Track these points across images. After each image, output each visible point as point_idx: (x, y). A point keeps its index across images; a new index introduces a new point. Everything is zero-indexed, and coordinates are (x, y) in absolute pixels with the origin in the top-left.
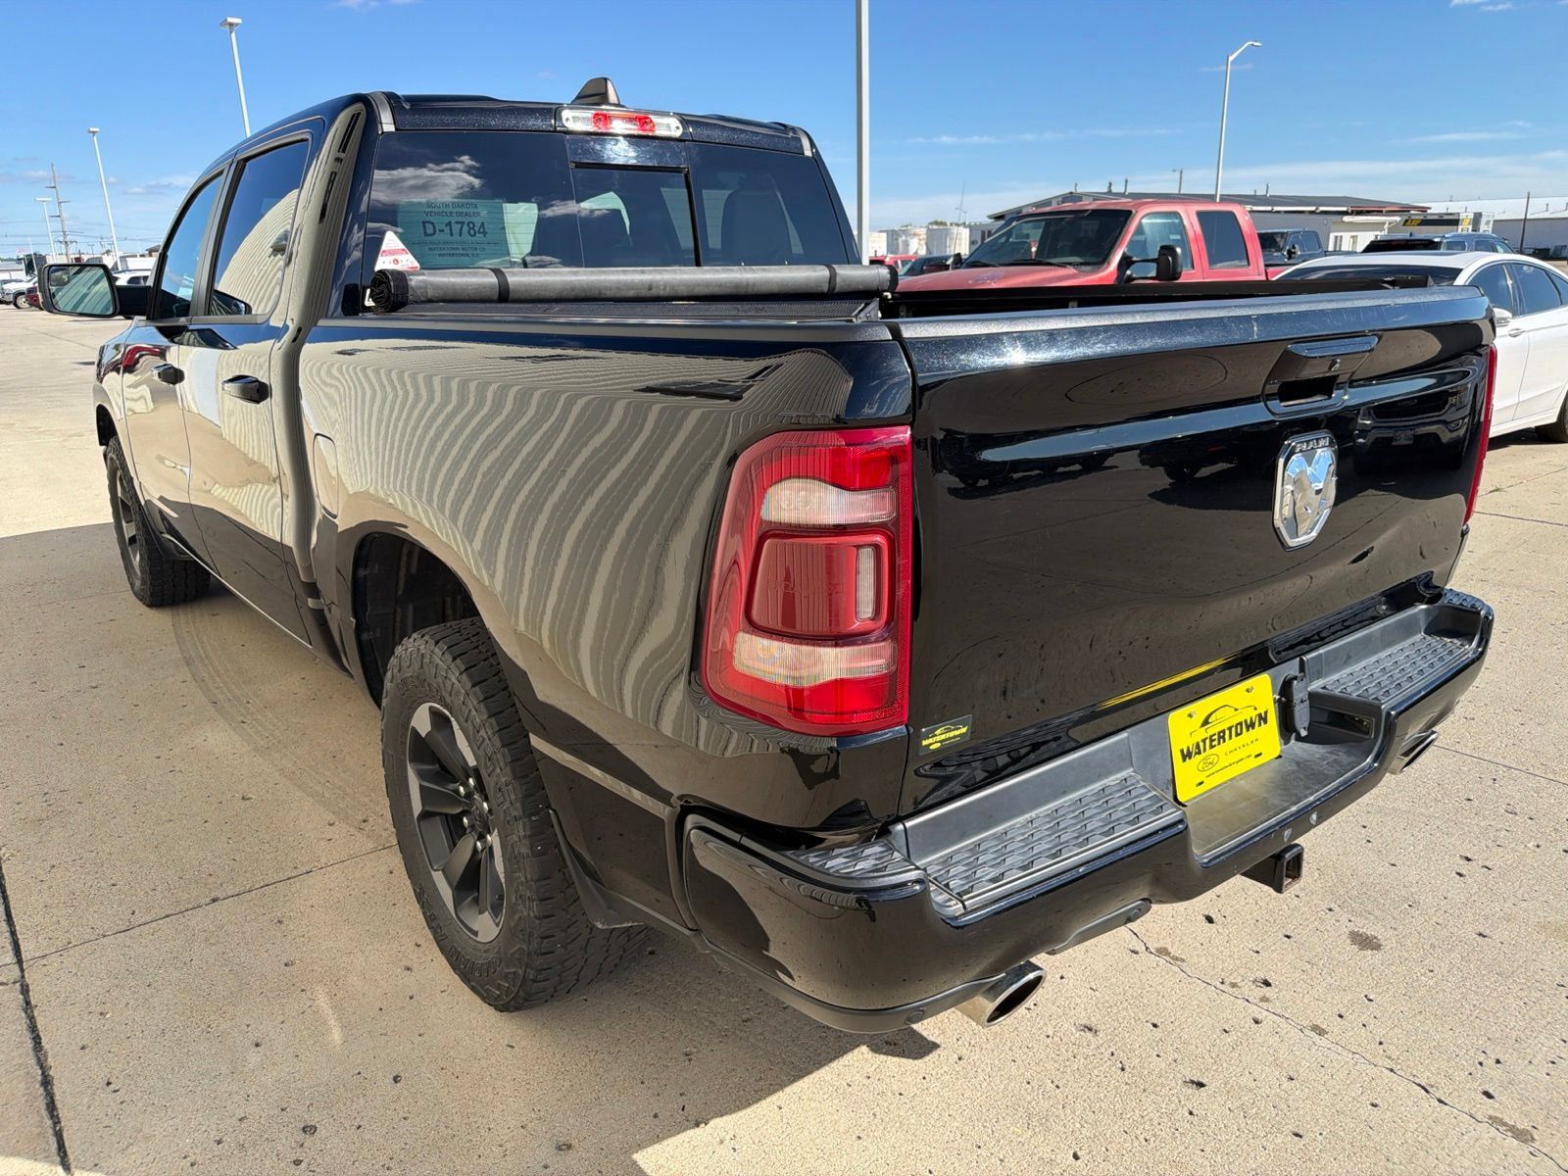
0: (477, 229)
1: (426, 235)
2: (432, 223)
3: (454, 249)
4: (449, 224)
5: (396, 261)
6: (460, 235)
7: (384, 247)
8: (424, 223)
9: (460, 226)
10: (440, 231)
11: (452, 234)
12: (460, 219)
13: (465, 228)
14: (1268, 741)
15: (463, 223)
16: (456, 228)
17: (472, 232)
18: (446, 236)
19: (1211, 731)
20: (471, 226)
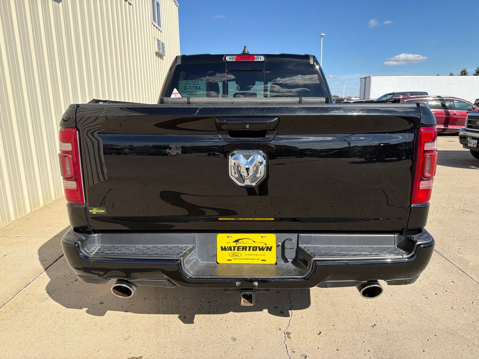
0: (198, 88)
1: (184, 89)
2: (186, 86)
3: (191, 93)
4: (191, 87)
5: (176, 96)
6: (193, 89)
7: (173, 92)
8: (184, 86)
9: (193, 87)
10: (188, 88)
11: (191, 89)
12: (194, 85)
13: (195, 88)
14: (271, 258)
15: (194, 87)
16: (192, 88)
17: (196, 89)
18: (189, 90)
19: (238, 245)
20: (196, 87)
